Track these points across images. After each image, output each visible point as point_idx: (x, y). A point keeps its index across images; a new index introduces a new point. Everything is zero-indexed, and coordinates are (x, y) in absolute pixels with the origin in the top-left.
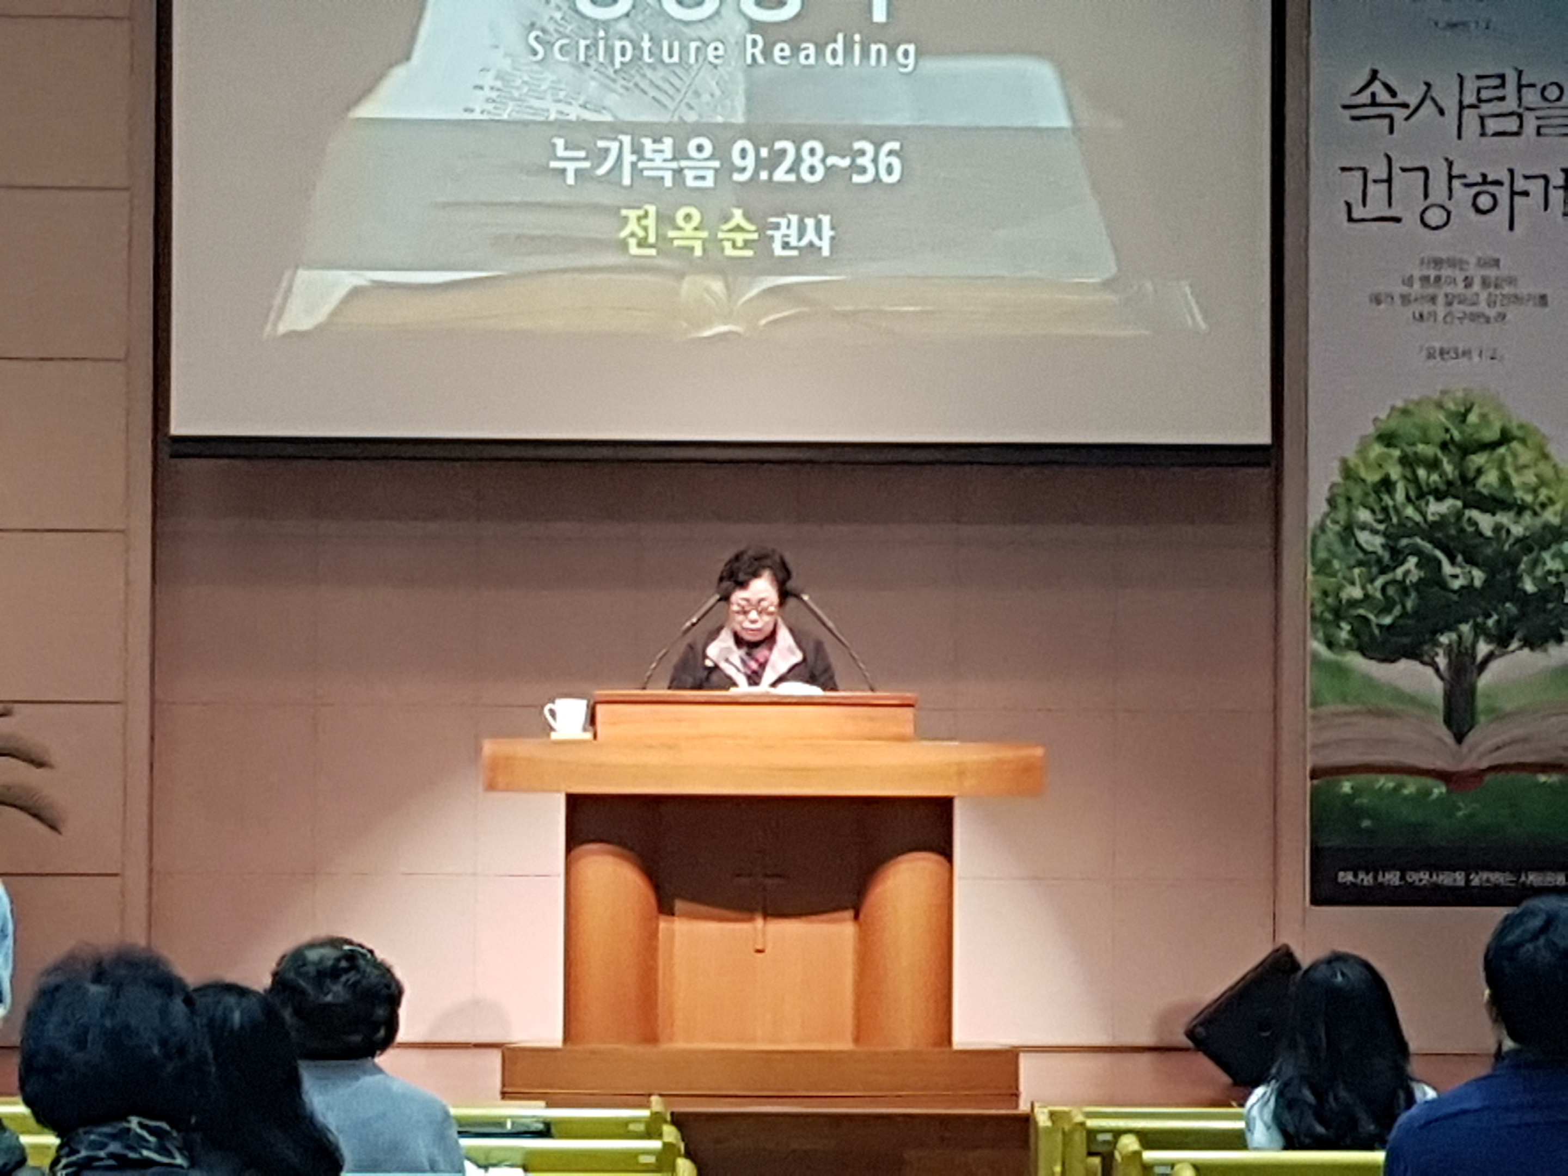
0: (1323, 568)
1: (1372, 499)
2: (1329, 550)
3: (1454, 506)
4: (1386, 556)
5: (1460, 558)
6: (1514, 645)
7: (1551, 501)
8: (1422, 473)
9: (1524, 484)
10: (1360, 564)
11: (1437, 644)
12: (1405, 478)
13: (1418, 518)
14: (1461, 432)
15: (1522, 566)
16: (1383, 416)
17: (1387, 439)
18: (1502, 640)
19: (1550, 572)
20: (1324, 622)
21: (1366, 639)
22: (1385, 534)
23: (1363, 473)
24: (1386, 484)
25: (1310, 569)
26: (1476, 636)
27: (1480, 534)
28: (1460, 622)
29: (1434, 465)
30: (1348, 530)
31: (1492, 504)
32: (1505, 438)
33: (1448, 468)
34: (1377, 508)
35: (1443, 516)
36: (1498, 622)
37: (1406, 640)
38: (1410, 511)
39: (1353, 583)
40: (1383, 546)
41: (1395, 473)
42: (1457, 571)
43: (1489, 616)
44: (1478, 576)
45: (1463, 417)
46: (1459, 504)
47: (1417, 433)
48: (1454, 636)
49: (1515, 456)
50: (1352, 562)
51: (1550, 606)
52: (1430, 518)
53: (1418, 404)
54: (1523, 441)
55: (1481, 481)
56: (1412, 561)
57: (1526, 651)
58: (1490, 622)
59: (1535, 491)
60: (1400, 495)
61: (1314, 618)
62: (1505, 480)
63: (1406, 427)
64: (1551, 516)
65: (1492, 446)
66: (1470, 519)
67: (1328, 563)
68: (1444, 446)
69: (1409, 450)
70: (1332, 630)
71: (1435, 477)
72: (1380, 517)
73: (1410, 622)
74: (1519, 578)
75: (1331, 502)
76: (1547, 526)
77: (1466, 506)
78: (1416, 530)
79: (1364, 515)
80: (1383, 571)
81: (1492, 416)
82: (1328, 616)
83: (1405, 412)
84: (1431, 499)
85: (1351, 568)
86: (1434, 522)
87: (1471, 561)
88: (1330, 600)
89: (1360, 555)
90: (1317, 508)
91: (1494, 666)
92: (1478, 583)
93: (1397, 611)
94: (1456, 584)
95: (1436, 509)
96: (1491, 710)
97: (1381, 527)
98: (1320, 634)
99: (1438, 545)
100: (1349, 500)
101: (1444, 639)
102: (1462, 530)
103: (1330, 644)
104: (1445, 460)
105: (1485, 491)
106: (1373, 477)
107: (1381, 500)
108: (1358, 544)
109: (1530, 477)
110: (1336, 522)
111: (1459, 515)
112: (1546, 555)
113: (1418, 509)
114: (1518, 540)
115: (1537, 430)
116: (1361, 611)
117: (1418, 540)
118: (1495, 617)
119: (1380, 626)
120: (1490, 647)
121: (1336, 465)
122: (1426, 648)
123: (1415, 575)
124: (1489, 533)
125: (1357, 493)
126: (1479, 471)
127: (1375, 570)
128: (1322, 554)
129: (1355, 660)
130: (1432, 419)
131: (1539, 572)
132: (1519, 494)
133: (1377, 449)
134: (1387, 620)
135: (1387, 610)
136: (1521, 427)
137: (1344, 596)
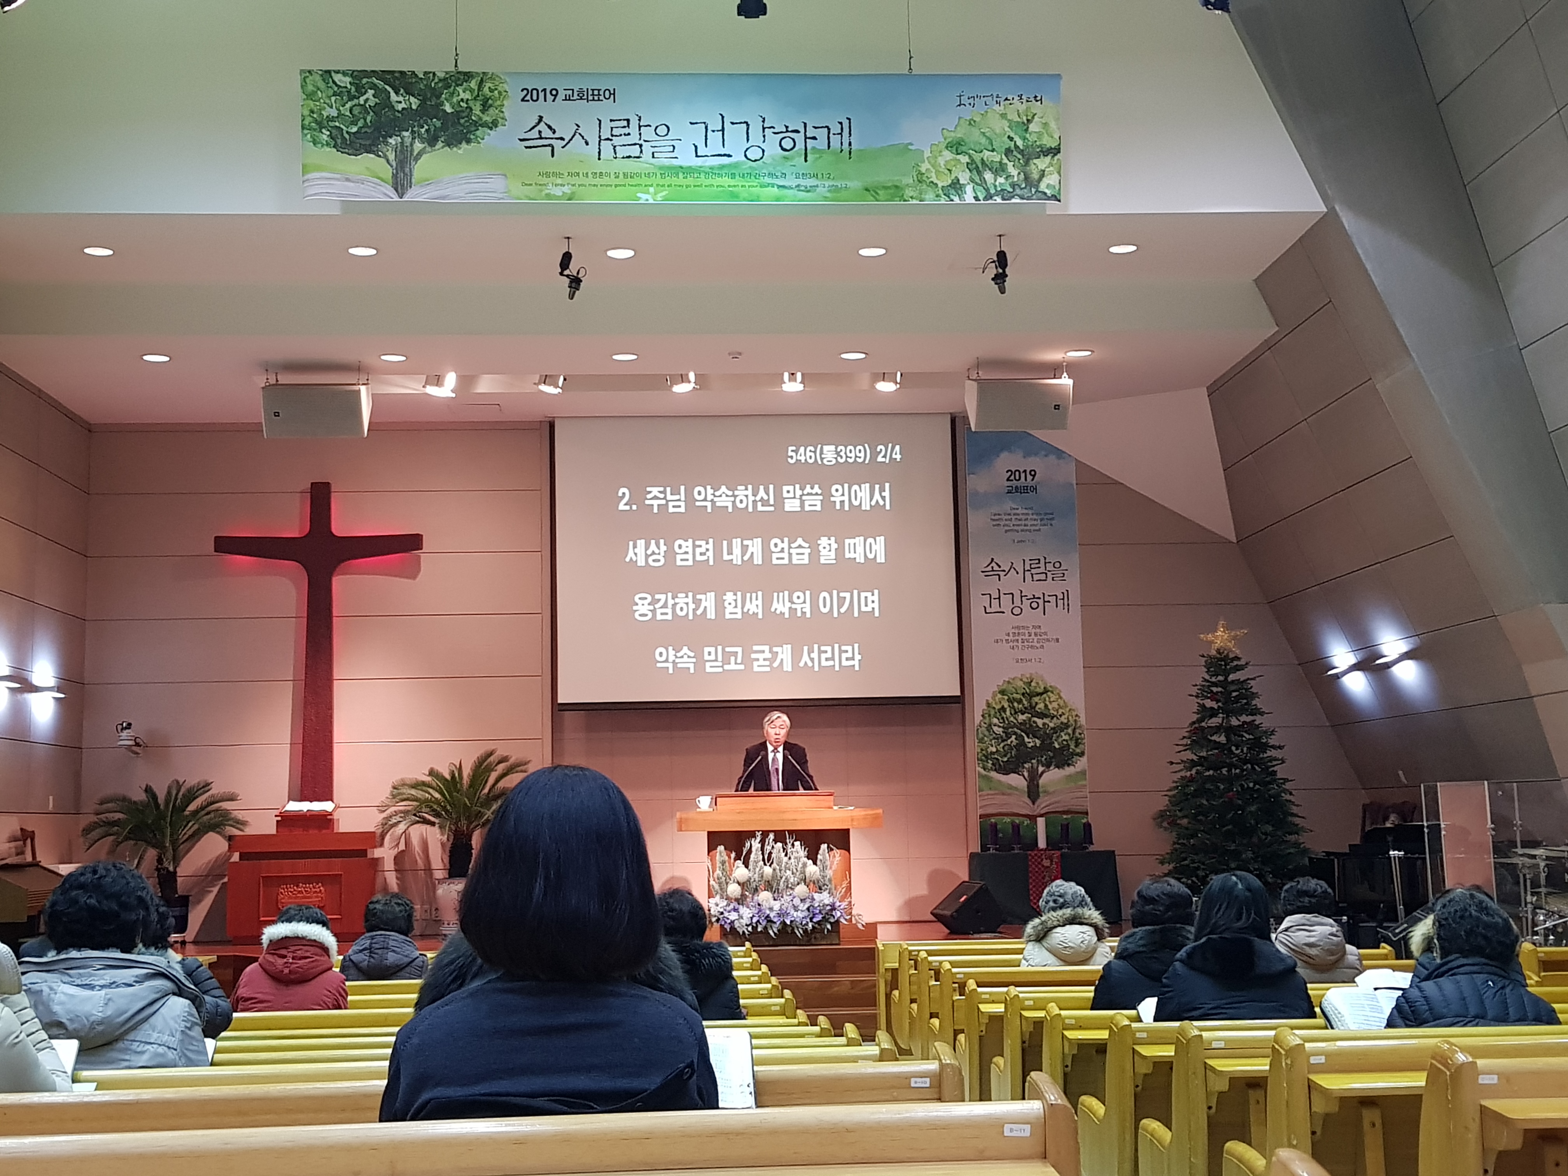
0: (981, 741)
1: (998, 714)
2: (983, 734)
3: (1027, 717)
4: (1004, 735)
5: (1031, 736)
6: (1051, 768)
7: (1063, 714)
8: (1016, 704)
9: (1053, 708)
10: (994, 738)
11: (1024, 767)
12: (1009, 706)
13: (1015, 721)
14: (1029, 689)
15: (1054, 738)
16: (1001, 684)
17: (1002, 692)
18: (1048, 766)
19: (1064, 740)
20: (982, 760)
21: (997, 767)
22: (1003, 727)
23: (994, 706)
24: (1003, 709)
25: (977, 741)
26: (1038, 764)
27: (1038, 726)
28: (1031, 759)
29: (1020, 702)
30: (989, 727)
31: (1042, 715)
32: (1046, 691)
33: (1025, 702)
34: (1000, 718)
35: (1024, 720)
36: (1046, 759)
37: (1011, 767)
38: (1012, 719)
39: (992, 746)
40: (1003, 732)
41: (1006, 705)
42: (1030, 740)
43: (1042, 757)
44: (1038, 742)
45: (1030, 683)
46: (1030, 716)
47: (1014, 690)
48: (1030, 765)
49: (1049, 698)
50: (991, 737)
51: (1065, 753)
52: (1019, 721)
53: (1013, 679)
54: (1052, 693)
55: (1038, 706)
56: (1014, 737)
57: (1057, 769)
58: (1043, 759)
59: (1057, 711)
60: (1008, 713)
61: (978, 760)
62: (1046, 706)
63: (1010, 687)
64: (1063, 719)
65: (1041, 694)
66: (1034, 722)
67: (983, 739)
68: (1023, 694)
69: (1011, 696)
70: (985, 763)
71: (1021, 706)
72: (1001, 721)
73: (1013, 760)
74: (1054, 743)
75: (983, 716)
76: (1062, 723)
77: (1032, 716)
78: (1015, 726)
79: (995, 721)
80: (1003, 741)
81: (1040, 683)
82: (983, 758)
83: (1009, 682)
84: (1019, 714)
85: (991, 740)
86: (1021, 724)
87: (1035, 737)
88: (984, 752)
89: (994, 735)
90: (978, 718)
91: (1044, 775)
92: (1038, 745)
93: (1009, 756)
94: (1030, 745)
95: (1021, 718)
96: (1045, 792)
97: (1001, 725)
98: (981, 765)
99: (1022, 731)
100: (989, 716)
101: (1026, 766)
102: (1031, 725)
103: (985, 769)
104: (1024, 700)
105: (1039, 711)
106: (998, 707)
107: (1001, 715)
108: (993, 731)
109: (1055, 705)
110: (985, 723)
111: (1030, 719)
112: (1062, 734)
113: (1015, 718)
114: (1052, 729)
115: (1057, 688)
116: (996, 756)
117: (1015, 730)
118: (1045, 757)
119: (1002, 761)
120: (1043, 768)
121: (985, 702)
122: (1020, 769)
123: (1015, 742)
124: (1041, 726)
125: (992, 713)
126: (1037, 704)
127: (1000, 741)
128: (981, 736)
129: (993, 774)
130: (1018, 684)
131: (1060, 740)
132: (1052, 712)
133: (999, 696)
134: (1005, 759)
135: (1005, 756)
136: (1051, 687)
137: (989, 750)
